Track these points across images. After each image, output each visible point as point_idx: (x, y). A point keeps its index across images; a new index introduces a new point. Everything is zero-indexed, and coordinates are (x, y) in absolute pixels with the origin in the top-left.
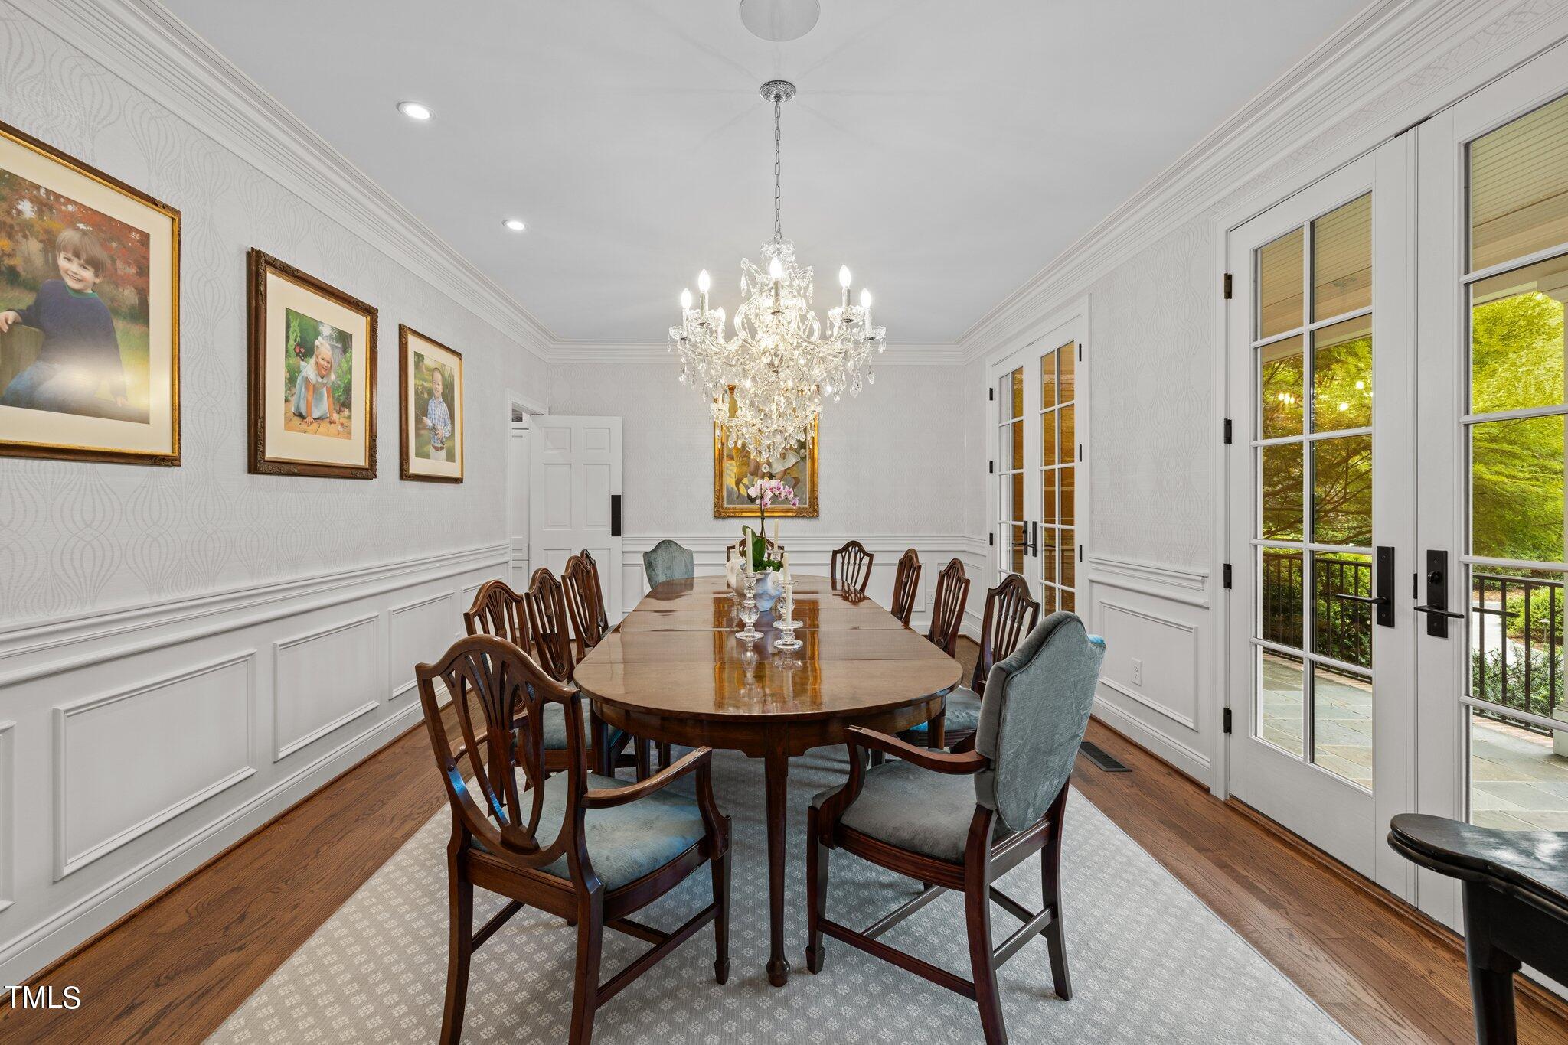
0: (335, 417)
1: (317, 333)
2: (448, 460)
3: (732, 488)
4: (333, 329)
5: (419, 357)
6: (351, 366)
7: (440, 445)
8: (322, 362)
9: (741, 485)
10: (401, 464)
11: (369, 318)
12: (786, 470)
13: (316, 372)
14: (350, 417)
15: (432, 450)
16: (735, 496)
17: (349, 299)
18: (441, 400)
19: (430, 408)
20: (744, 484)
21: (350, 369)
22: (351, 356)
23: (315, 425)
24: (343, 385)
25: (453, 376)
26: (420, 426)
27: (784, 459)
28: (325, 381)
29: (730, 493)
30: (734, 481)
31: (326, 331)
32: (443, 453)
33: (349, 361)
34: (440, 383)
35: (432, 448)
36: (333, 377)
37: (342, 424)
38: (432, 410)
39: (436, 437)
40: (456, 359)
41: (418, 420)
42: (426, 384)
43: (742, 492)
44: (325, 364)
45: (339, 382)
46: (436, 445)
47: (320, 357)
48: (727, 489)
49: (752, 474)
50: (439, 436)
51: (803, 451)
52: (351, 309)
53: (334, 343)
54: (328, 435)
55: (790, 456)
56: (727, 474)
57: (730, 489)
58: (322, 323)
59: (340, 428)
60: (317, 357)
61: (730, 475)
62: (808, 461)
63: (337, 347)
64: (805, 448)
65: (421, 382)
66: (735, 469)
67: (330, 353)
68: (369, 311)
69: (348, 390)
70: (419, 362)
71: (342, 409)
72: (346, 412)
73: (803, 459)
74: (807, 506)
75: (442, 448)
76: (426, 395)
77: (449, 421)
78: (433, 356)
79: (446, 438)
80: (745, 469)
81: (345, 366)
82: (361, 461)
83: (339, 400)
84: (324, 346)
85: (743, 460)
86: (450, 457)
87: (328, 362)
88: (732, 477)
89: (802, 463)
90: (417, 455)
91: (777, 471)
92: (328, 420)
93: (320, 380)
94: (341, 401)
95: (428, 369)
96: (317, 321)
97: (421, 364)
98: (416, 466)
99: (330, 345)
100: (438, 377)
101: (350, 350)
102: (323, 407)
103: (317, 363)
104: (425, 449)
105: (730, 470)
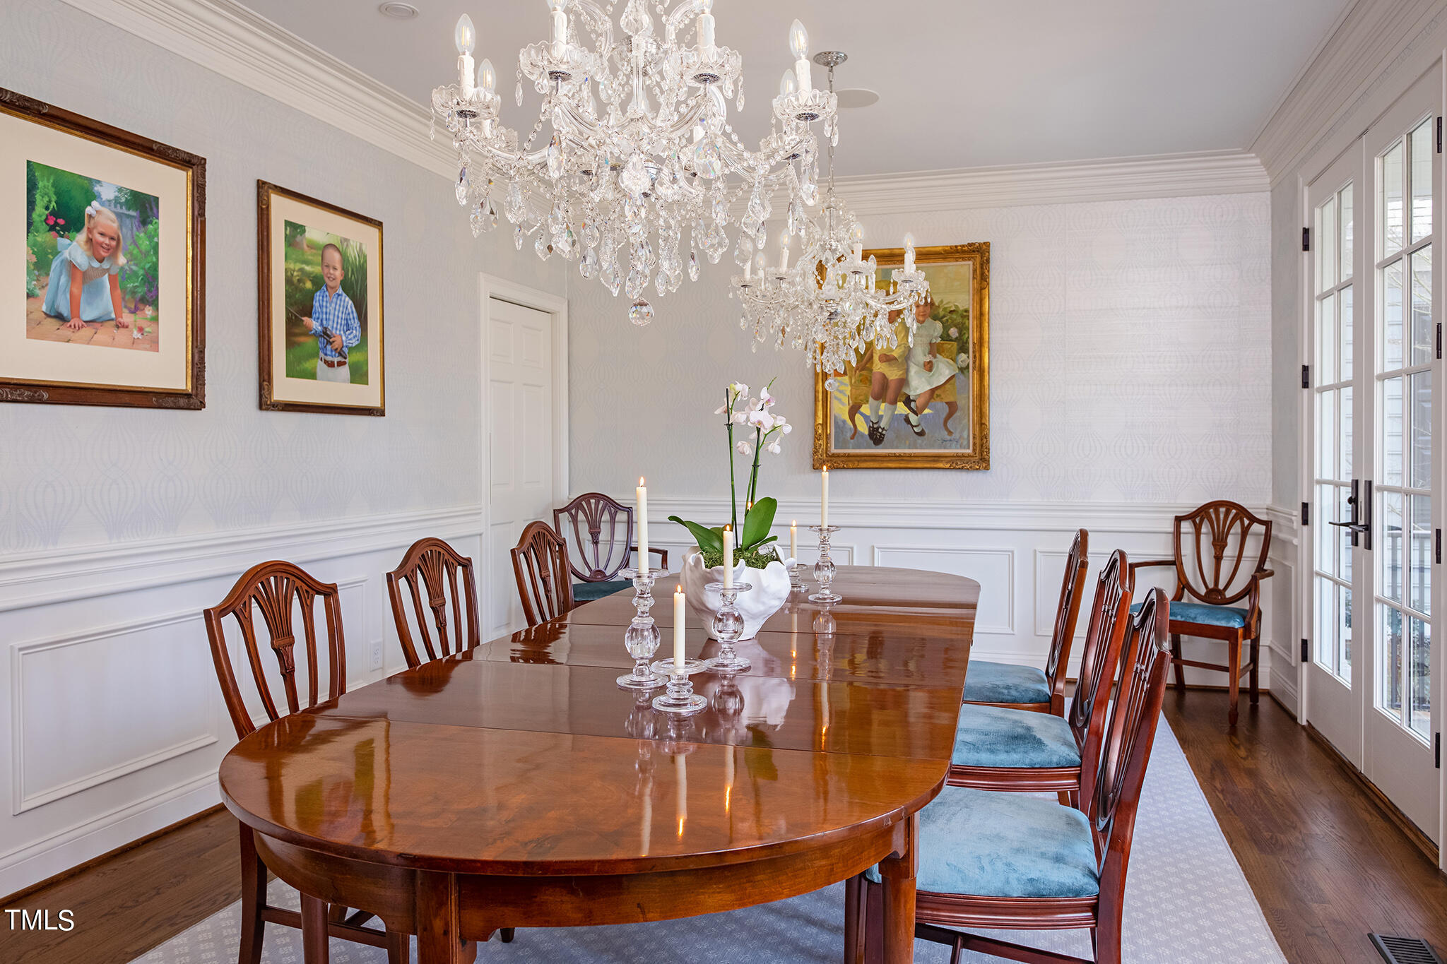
0: (127, 318)
1: (90, 196)
2: (353, 380)
3: (844, 422)
4: (120, 190)
5: (295, 230)
6: (157, 244)
7: (336, 360)
8: (101, 239)
9: (857, 416)
10: (261, 388)
11: (190, 173)
12: (933, 390)
13: (89, 253)
14: (155, 319)
15: (321, 366)
16: (849, 435)
17: (148, 144)
18: (340, 291)
19: (316, 304)
20: (862, 414)
21: (156, 248)
22: (156, 230)
23: (87, 331)
24: (141, 272)
25: (365, 257)
26: (297, 331)
27: (930, 370)
28: (106, 265)
29: (840, 426)
30: (847, 409)
31: (107, 193)
32: (345, 371)
33: (153, 237)
34: (338, 266)
35: (322, 363)
36: (122, 260)
37: (141, 330)
38: (321, 306)
39: (329, 347)
40: (374, 232)
41: (293, 323)
42: (308, 268)
43: (859, 428)
44: (107, 241)
45: (134, 268)
46: (329, 358)
47: (95, 232)
48: (836, 423)
49: (877, 398)
50: (336, 345)
51: (963, 356)
52: (155, 160)
53: (124, 211)
54: (112, 346)
55: (941, 365)
56: (836, 398)
57: (840, 423)
58: (99, 182)
59: (136, 334)
60: (90, 231)
61: (840, 400)
62: (973, 375)
63: (129, 216)
64: (966, 351)
65: (298, 266)
66: (848, 390)
67: (115, 225)
68: (191, 163)
69: (152, 279)
70: (294, 237)
71: (141, 306)
72: (149, 311)
73: (963, 370)
74: (970, 451)
75: (340, 364)
76: (309, 285)
77: (356, 324)
78: (320, 228)
79: (350, 349)
80: (864, 389)
81: (145, 244)
82: (179, 381)
83: (133, 293)
84: (101, 214)
85: (861, 375)
86: (359, 375)
87: (112, 238)
88: (843, 404)
89: (962, 377)
90: (290, 373)
91: (918, 392)
92: (114, 323)
93: (96, 264)
94: (139, 296)
95: (312, 246)
96: (90, 180)
97: (299, 238)
98: (285, 388)
99: (115, 213)
100: (335, 257)
101: (155, 221)
102: (103, 303)
103: (90, 241)
104: (308, 365)
105: (841, 392)
